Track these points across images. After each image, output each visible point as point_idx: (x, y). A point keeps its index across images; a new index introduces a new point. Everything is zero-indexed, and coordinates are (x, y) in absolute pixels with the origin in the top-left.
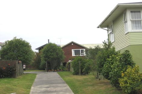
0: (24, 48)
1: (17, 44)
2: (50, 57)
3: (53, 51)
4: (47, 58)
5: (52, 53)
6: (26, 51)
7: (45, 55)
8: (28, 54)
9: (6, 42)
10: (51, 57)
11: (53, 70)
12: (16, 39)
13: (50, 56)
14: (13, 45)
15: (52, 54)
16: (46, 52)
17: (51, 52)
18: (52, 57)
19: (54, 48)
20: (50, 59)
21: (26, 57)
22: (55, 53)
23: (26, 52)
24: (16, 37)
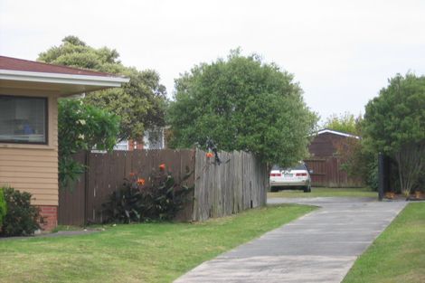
0: (266, 95)
1: (236, 77)
2: (393, 134)
3: (408, 110)
4: (384, 142)
5: (406, 121)
6: (271, 110)
7: (373, 125)
8: (278, 121)
9: (196, 72)
10: (399, 136)
11: (407, 192)
12: (240, 56)
13: (393, 131)
14: (218, 82)
15: (402, 125)
16: (377, 114)
17: (402, 116)
18: (406, 135)
19: (416, 95)
20: (394, 143)
21: (269, 135)
22: (418, 118)
23: (270, 116)
24: (238, 52)
